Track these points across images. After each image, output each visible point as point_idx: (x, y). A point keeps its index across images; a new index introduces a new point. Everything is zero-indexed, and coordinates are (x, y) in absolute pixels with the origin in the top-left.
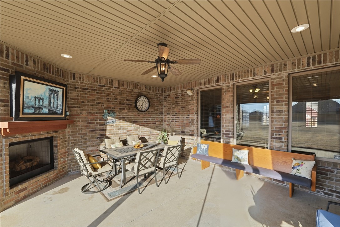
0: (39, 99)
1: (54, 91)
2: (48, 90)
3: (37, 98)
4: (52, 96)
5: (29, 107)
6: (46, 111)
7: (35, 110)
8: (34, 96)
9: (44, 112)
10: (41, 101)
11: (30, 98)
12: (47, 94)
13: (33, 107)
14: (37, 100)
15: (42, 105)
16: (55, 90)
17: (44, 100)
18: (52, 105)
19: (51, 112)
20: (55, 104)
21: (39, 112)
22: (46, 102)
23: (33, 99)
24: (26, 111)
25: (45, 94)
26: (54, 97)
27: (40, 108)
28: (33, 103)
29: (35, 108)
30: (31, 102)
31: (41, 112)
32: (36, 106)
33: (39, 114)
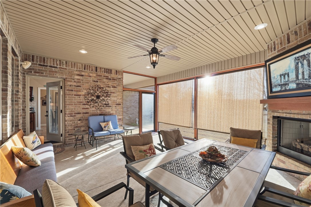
0: (284, 75)
1: (301, 56)
2: (293, 61)
3: (282, 75)
4: (300, 65)
5: (276, 86)
6: (293, 86)
7: (281, 88)
8: (279, 74)
9: (291, 88)
10: (286, 76)
11: (276, 77)
12: (293, 66)
13: (279, 85)
14: (282, 77)
15: (288, 80)
16: (304, 55)
17: (290, 74)
18: (300, 77)
19: (301, 86)
20: (305, 73)
21: (285, 88)
22: (293, 76)
23: (279, 77)
24: (274, 90)
25: (289, 67)
26: (302, 65)
27: (286, 84)
28: (279, 81)
29: (281, 85)
30: (277, 81)
31: (288, 89)
32: (282, 83)
33: (286, 90)
